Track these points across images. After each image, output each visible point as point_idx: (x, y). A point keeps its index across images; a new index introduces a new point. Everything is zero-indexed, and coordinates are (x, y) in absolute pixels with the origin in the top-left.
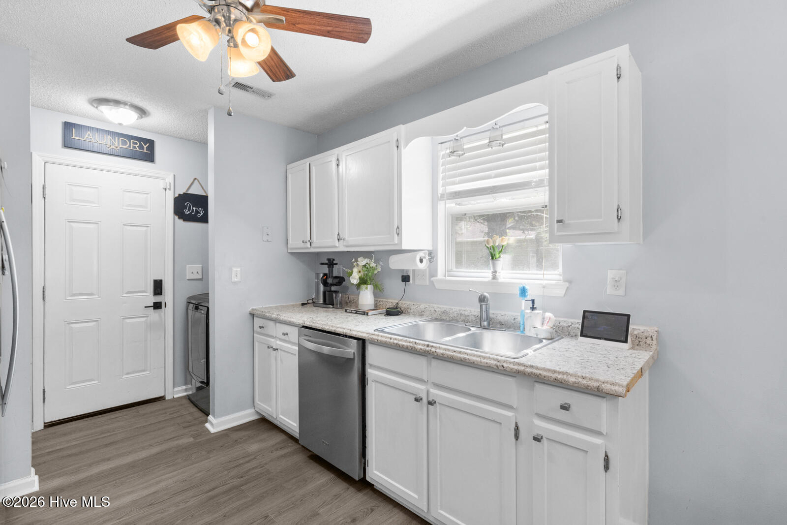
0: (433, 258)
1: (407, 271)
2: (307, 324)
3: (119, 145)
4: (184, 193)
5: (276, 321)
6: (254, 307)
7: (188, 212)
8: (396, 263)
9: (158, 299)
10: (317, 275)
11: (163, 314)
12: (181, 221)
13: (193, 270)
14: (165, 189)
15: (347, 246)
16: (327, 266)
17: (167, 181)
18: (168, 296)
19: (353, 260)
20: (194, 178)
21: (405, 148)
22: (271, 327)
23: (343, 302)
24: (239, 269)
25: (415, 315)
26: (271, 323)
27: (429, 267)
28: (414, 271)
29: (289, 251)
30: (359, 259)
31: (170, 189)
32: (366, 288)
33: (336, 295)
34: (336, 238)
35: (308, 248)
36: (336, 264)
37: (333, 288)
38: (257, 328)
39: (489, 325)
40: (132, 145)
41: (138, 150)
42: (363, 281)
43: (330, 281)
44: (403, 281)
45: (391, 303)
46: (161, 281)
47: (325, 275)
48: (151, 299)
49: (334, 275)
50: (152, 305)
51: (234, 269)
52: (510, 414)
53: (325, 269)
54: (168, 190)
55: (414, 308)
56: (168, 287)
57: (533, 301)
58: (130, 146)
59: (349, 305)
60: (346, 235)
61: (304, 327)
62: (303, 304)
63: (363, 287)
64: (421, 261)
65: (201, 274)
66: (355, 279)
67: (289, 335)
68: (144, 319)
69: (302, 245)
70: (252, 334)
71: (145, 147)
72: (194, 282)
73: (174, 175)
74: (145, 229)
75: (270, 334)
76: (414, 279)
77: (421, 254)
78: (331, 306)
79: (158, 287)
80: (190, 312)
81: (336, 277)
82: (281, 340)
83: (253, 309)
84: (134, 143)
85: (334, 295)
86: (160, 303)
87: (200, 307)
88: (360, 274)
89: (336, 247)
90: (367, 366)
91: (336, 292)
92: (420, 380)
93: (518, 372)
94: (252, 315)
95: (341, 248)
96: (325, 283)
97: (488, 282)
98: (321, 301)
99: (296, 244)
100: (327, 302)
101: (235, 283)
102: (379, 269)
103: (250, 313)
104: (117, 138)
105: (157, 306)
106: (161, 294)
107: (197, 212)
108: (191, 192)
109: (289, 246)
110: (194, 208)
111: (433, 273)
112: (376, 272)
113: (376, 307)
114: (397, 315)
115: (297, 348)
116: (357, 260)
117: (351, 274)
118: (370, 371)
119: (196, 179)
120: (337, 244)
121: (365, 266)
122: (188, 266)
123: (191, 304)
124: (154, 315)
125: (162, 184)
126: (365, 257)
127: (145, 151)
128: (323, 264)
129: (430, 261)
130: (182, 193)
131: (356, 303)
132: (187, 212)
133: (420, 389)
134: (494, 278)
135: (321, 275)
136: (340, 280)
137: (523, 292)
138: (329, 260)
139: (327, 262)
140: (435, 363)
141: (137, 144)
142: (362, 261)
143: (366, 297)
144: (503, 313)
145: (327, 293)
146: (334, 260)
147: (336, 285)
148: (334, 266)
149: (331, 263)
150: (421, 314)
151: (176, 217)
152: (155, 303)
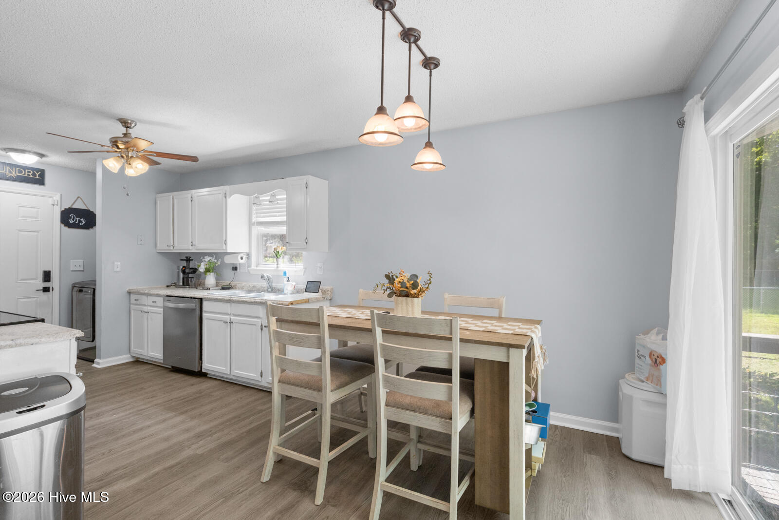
0: (249, 257)
1: (236, 264)
2: (169, 294)
3: (16, 173)
4: (69, 208)
5: (148, 295)
6: (131, 288)
7: (73, 222)
8: (228, 260)
9: (47, 285)
10: (178, 267)
11: (50, 296)
12: (66, 228)
13: (76, 264)
14: (53, 205)
15: (197, 249)
16: (185, 261)
17: (55, 198)
18: (55, 282)
19: (202, 258)
20: (77, 196)
21: (229, 198)
22: (144, 300)
23: (196, 284)
24: (119, 263)
25: (239, 289)
26: (144, 297)
27: (247, 261)
28: (240, 264)
29: (158, 251)
30: (205, 257)
31: (57, 205)
32: (210, 274)
33: (191, 280)
34: (190, 245)
35: (171, 250)
36: (192, 260)
37: (190, 275)
38: (133, 301)
39: (272, 290)
40: (26, 173)
41: (31, 176)
42: (208, 270)
43: (187, 271)
44: (233, 270)
45: (226, 283)
46: (50, 272)
47: (184, 267)
48: (42, 285)
49: (191, 267)
50: (42, 289)
51: (116, 263)
52: (259, 320)
53: (184, 263)
54: (55, 206)
55: (239, 285)
56: (55, 276)
57: (288, 278)
58: (25, 174)
59: (200, 285)
60: (196, 243)
61: (167, 296)
62: (167, 286)
63: (208, 273)
64: (242, 258)
65: (82, 266)
66: (202, 269)
67: (157, 303)
68: (35, 299)
69: (167, 248)
70: (129, 305)
71: (37, 174)
72: (79, 273)
73: (61, 195)
74: (36, 233)
75: (144, 303)
76: (240, 269)
77: (242, 255)
78: (188, 287)
79: (47, 276)
80: (74, 293)
81: (192, 268)
82: (151, 306)
83: (130, 289)
84: (28, 172)
85: (190, 279)
86: (49, 288)
87: (84, 289)
88: (206, 266)
89: (189, 250)
90: (203, 312)
91: (192, 278)
92: (227, 314)
93: (261, 303)
94: (129, 293)
95: (193, 250)
96: (184, 272)
97: (275, 270)
98: (181, 284)
99: (162, 246)
100: (185, 284)
101: (117, 272)
102: (219, 263)
103: (128, 292)
104: (14, 168)
105: (46, 290)
106: (49, 281)
107: (80, 221)
108: (74, 207)
109: (158, 248)
110: (78, 219)
111: (249, 266)
112: (217, 265)
113: (217, 286)
114: (229, 289)
115: (162, 309)
116: (204, 258)
117: (200, 266)
118: (204, 315)
119: (79, 197)
120: (191, 248)
121: (209, 261)
122: (71, 261)
123: (75, 288)
124: (44, 296)
125: (50, 201)
126: (209, 256)
127: (37, 177)
128: (182, 260)
129: (248, 258)
130: (67, 208)
131: (204, 284)
132: (71, 221)
133: (227, 318)
134: (277, 267)
135: (181, 267)
136: (195, 270)
137: (285, 273)
138: (187, 257)
139: (185, 259)
140: (233, 304)
141: (30, 172)
142: (207, 259)
143: (210, 279)
144: (280, 285)
145: (185, 278)
146: (190, 257)
147: (191, 273)
148: (191, 261)
149: (188, 260)
150: (242, 288)
151: (63, 225)
152: (44, 288)
